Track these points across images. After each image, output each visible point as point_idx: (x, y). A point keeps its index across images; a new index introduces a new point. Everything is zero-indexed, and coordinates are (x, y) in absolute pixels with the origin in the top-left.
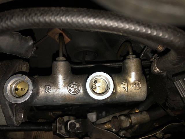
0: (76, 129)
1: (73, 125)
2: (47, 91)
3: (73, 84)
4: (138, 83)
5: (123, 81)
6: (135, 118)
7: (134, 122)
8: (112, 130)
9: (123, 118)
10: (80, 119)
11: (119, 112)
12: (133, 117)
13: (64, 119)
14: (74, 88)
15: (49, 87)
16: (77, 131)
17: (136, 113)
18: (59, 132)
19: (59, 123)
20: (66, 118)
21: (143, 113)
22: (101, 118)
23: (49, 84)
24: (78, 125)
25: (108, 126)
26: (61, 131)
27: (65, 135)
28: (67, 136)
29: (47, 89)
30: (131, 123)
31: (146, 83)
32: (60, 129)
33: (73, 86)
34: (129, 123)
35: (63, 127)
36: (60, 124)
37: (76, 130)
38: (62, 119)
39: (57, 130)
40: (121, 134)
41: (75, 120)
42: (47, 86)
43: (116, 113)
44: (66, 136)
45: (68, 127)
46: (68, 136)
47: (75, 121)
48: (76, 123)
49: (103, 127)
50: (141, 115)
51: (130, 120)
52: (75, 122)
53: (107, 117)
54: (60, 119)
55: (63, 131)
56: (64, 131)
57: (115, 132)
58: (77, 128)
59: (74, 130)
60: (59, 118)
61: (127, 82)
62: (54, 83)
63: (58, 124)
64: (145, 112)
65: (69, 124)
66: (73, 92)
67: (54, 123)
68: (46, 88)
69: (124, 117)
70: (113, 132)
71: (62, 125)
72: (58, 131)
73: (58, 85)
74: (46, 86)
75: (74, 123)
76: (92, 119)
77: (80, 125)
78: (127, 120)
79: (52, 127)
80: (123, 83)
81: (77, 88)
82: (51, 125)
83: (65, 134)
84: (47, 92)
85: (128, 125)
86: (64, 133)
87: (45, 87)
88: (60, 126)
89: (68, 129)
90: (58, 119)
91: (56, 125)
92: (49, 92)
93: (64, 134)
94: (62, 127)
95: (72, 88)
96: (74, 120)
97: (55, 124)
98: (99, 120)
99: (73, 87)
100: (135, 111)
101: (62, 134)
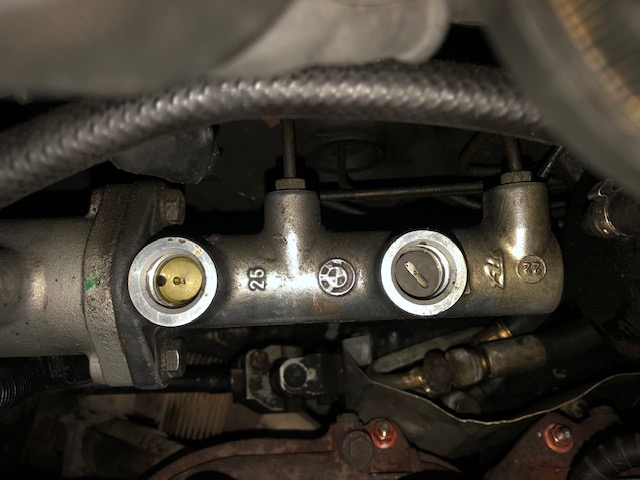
0: (306, 385)
1: (295, 375)
2: (254, 285)
3: (335, 265)
4: (538, 262)
5: (490, 257)
6: (500, 355)
7: (496, 368)
8: (423, 392)
9: (462, 355)
10: (318, 355)
11: (443, 335)
12: (495, 353)
13: (266, 356)
14: (338, 276)
15: (259, 274)
16: (309, 392)
17: (501, 340)
18: (254, 394)
19: (251, 365)
20: (273, 352)
21: (525, 341)
22: (387, 353)
23: (259, 264)
24: (311, 375)
25: (413, 379)
26: (260, 392)
27: (273, 406)
28: (279, 407)
29: (255, 279)
30: (487, 372)
31: (560, 261)
32: (257, 385)
33: (334, 271)
34: (480, 371)
35: (266, 380)
36: (255, 369)
37: (308, 389)
38: (263, 355)
39: (248, 390)
40: (451, 402)
41: (301, 358)
42: (254, 270)
43: (434, 337)
44: (276, 409)
45: (282, 379)
46: (281, 409)
47: (301, 362)
48: (306, 369)
49: (398, 382)
50: (519, 347)
51: (484, 363)
52: (302, 365)
53: (406, 350)
54: (257, 354)
55: (266, 392)
56: (269, 392)
57: (431, 396)
58: (310, 382)
59: (299, 389)
60: (250, 353)
61: (503, 258)
62: (276, 260)
63: (248, 370)
64: (532, 339)
65: (282, 370)
66: (335, 290)
67: (236, 368)
68: (252, 276)
69: (466, 353)
70: (425, 395)
71: (261, 373)
72: (251, 392)
73: (287, 266)
74: (250, 269)
75: (298, 366)
76: (359, 354)
77: (318, 374)
78: (474, 364)
79: (232, 381)
80: (490, 261)
81: (345, 275)
82: (228, 375)
83: (271, 400)
84: (253, 288)
85: (478, 378)
86: (270, 397)
87: (248, 274)
88: (256, 376)
89: (283, 386)
90: (248, 356)
91: (244, 375)
92: (259, 288)
93: (268, 400)
94: (261, 381)
95: (330, 275)
96: (297, 357)
97: (239, 371)
98: (381, 361)
99: (332, 274)
100: (497, 332)
101: (264, 400)
